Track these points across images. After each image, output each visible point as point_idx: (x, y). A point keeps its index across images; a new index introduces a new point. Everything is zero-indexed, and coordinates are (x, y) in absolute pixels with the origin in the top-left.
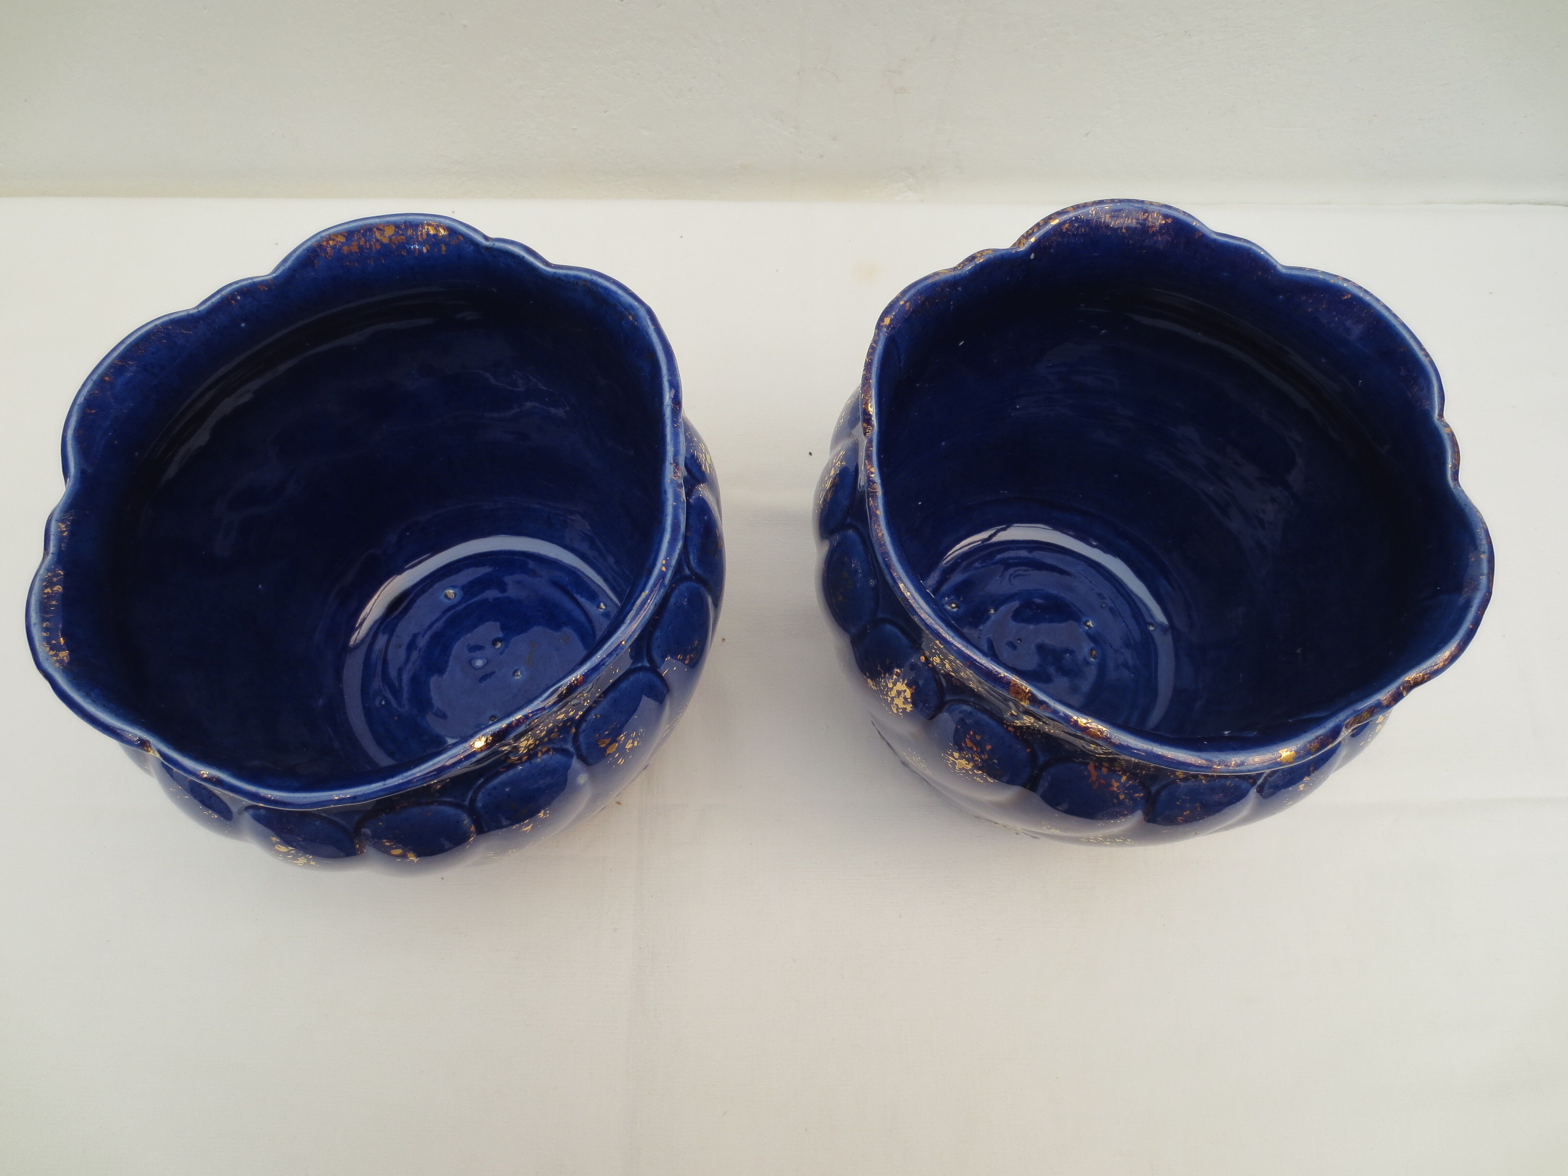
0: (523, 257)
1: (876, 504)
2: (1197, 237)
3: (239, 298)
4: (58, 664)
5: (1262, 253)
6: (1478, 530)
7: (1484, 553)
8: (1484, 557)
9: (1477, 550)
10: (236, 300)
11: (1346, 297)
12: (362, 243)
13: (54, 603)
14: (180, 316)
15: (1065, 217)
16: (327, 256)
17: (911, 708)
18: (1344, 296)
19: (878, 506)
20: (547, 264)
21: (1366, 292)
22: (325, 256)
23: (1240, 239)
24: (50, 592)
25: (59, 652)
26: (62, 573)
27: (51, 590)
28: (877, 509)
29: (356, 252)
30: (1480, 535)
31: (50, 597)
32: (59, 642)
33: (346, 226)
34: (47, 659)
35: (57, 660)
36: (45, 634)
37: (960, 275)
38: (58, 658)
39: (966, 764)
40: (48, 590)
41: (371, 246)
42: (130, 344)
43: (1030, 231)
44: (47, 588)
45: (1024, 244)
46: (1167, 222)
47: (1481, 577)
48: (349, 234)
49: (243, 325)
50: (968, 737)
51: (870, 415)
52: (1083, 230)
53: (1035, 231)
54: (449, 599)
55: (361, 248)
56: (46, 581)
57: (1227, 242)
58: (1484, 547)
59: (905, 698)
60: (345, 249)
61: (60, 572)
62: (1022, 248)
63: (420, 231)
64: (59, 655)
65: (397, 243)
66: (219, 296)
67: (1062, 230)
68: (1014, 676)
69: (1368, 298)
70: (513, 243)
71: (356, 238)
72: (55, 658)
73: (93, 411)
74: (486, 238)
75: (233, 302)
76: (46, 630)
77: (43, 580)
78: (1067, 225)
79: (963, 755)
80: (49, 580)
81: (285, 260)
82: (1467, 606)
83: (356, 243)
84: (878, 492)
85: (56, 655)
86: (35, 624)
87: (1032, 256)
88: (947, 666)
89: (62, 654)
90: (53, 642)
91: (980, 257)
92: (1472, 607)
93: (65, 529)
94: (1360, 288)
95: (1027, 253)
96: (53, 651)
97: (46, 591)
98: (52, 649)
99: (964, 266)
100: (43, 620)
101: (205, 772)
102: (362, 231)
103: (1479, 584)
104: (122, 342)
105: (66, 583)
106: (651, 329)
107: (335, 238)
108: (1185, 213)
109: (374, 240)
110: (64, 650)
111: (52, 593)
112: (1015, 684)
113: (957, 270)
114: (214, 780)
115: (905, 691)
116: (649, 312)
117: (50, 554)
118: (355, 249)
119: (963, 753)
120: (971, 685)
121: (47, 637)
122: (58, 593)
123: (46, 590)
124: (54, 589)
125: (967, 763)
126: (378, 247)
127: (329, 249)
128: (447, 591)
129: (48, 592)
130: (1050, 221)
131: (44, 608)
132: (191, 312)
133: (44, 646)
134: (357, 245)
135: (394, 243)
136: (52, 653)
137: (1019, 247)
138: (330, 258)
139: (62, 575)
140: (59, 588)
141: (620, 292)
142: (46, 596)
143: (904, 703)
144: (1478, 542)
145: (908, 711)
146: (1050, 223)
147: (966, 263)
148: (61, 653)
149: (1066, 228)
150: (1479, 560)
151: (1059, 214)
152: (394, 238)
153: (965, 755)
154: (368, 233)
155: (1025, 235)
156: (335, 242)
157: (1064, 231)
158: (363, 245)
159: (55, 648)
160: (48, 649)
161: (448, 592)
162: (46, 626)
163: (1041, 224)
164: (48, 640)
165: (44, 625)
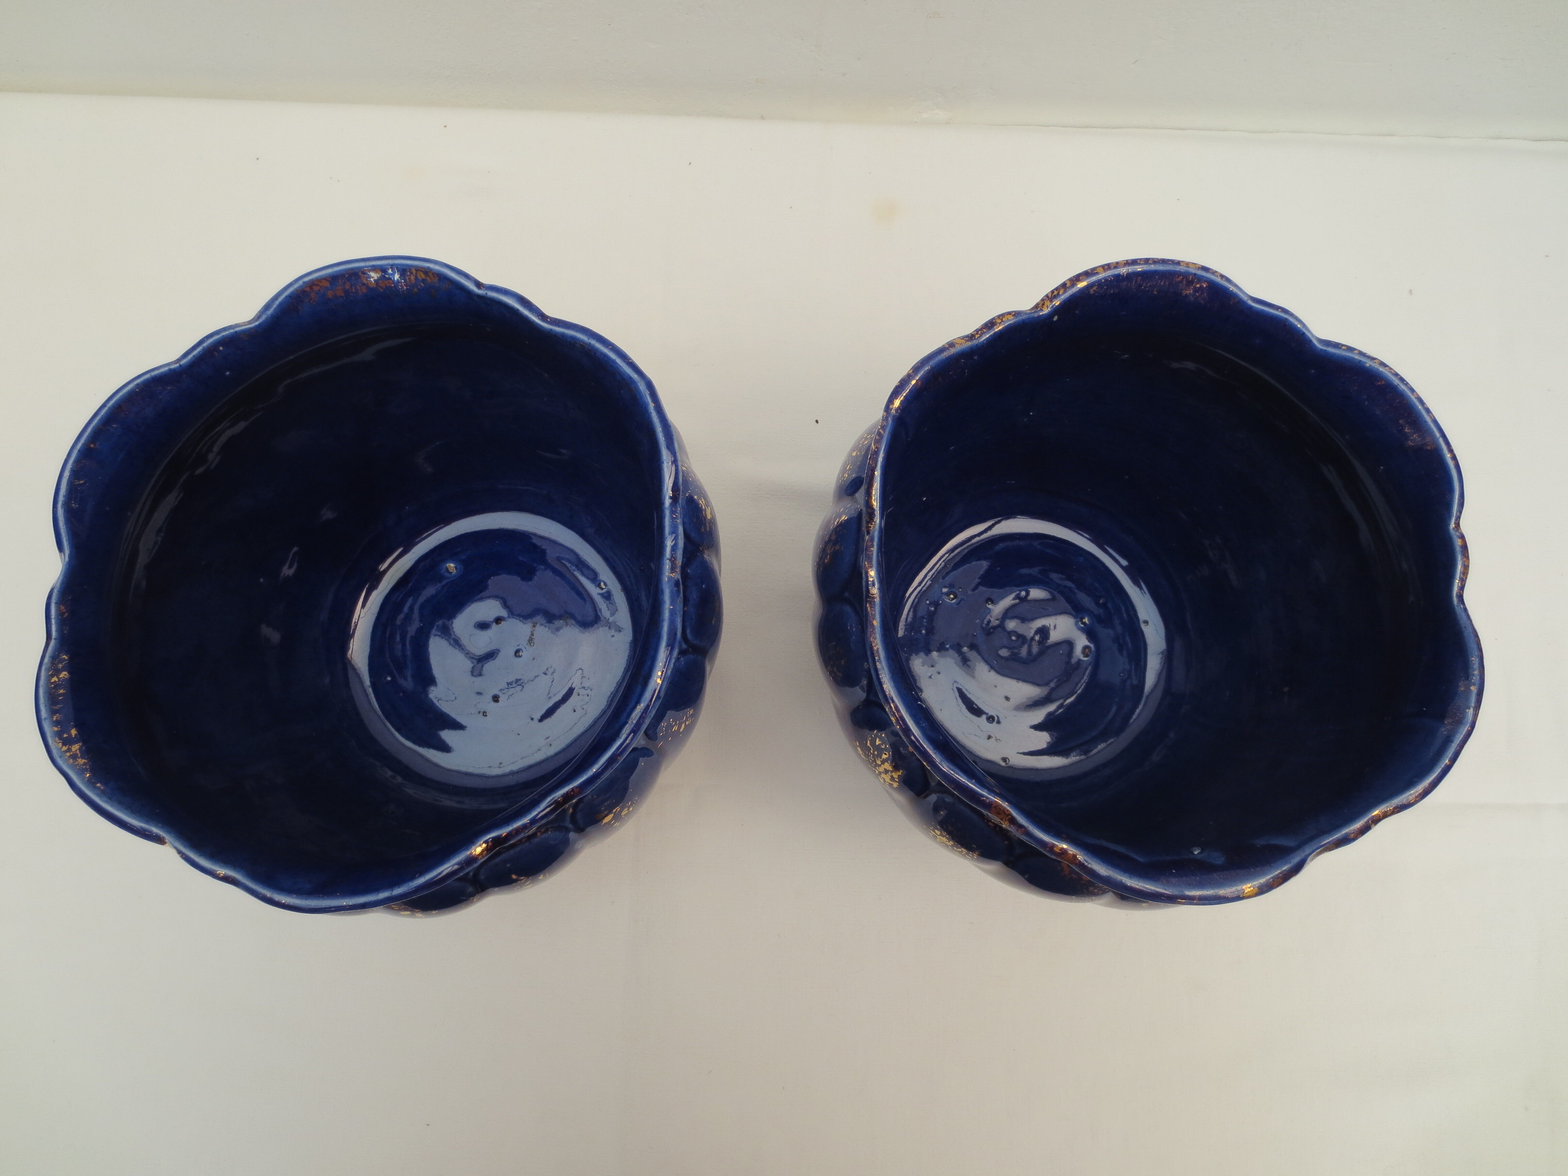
0: (518, 310)
1: (873, 612)
2: (1232, 303)
3: (221, 348)
4: (71, 760)
5: (1299, 326)
6: (1473, 659)
7: (1474, 685)
8: (1474, 689)
9: (1468, 679)
10: (219, 351)
11: (1379, 383)
12: (347, 287)
13: (62, 691)
14: (162, 373)
15: (1094, 279)
16: (312, 302)
17: (898, 785)
18: (1378, 382)
19: (875, 615)
20: (543, 317)
21: (1402, 380)
22: (310, 302)
23: (1277, 308)
24: (57, 680)
25: (71, 746)
26: (66, 658)
27: (58, 678)
28: (874, 619)
29: (342, 296)
30: (1474, 664)
31: (57, 686)
32: (70, 735)
33: (330, 271)
34: (61, 756)
35: (71, 755)
36: (56, 729)
37: (977, 345)
38: (72, 753)
39: (947, 841)
40: (55, 679)
41: (357, 290)
42: (113, 405)
43: (1056, 293)
44: (53, 677)
45: (1047, 307)
46: (1202, 286)
47: (1467, 710)
48: (333, 279)
49: (228, 373)
51: (873, 510)
52: (1112, 291)
53: (1060, 293)
54: (450, 573)
55: (346, 292)
56: (52, 669)
57: (1263, 310)
58: (1475, 679)
59: (892, 776)
60: (330, 294)
61: (64, 656)
62: (1046, 311)
63: (408, 276)
64: (72, 750)
65: (384, 287)
66: (200, 349)
67: (1089, 292)
68: (997, 797)
69: (1403, 387)
70: (506, 292)
71: (340, 283)
72: (68, 754)
73: (81, 482)
74: (479, 284)
75: (216, 354)
76: (57, 723)
77: (48, 670)
78: (1095, 288)
79: (944, 833)
80: (54, 667)
81: (267, 307)
82: (1448, 740)
83: (340, 287)
84: (876, 598)
85: (69, 750)
86: (45, 719)
87: (1056, 318)
89: (75, 747)
90: (65, 736)
91: (1000, 323)
92: (1452, 742)
93: (64, 610)
94: (1396, 375)
95: (1050, 316)
96: (66, 746)
97: (52, 681)
98: (64, 744)
99: (982, 333)
100: (53, 712)
101: (221, 872)
102: (347, 275)
103: (1464, 717)
104: (103, 406)
105: (71, 667)
106: (651, 406)
107: (318, 283)
108: (1222, 276)
109: (360, 285)
110: (76, 743)
111: (59, 681)
112: (997, 806)
113: (975, 339)
114: (230, 880)
115: (892, 772)
116: (650, 386)
117: (53, 640)
118: (340, 293)
121: (57, 731)
122: (64, 680)
123: (53, 679)
124: (60, 677)
126: (365, 290)
127: (313, 295)
128: (447, 565)
129: (55, 681)
130: (1077, 283)
131: (52, 699)
132: (173, 367)
133: (55, 741)
134: (342, 289)
135: (381, 287)
136: (65, 748)
137: (1041, 310)
138: (314, 304)
139: (65, 660)
140: (65, 675)
141: (619, 361)
142: (53, 686)
143: (891, 779)
144: (1470, 671)
145: (894, 785)
146: (1077, 285)
147: (985, 330)
148: (73, 746)
149: (1094, 290)
150: (1468, 691)
151: (1087, 274)
152: (380, 282)
153: (946, 835)
154: (353, 277)
155: (1050, 295)
156: (319, 288)
157: (1091, 293)
158: (349, 289)
159: (67, 742)
160: (60, 745)
161: (449, 566)
162: (56, 720)
163: (1067, 286)
164: (59, 735)
165: (55, 719)
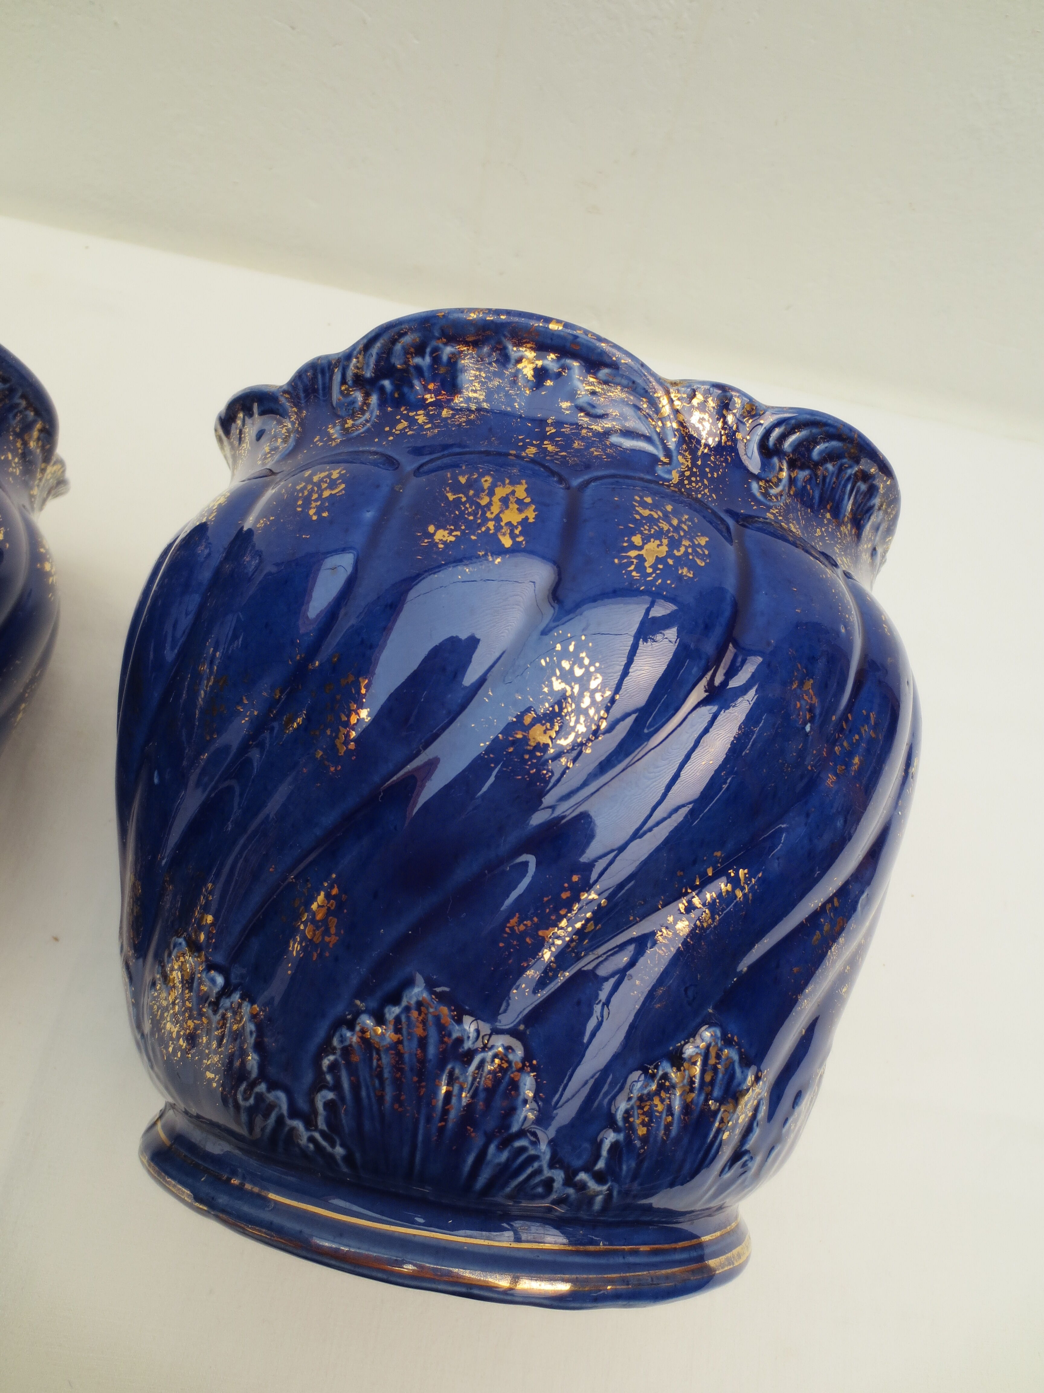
17: (534, 511)
39: (658, 546)
50: (637, 505)
59: (519, 502)
79: (646, 532)
88: (550, 448)
115: (513, 492)
119: (645, 530)
120: (596, 453)
125: (658, 542)
143: (520, 511)
145: (531, 520)
153: (650, 531)
